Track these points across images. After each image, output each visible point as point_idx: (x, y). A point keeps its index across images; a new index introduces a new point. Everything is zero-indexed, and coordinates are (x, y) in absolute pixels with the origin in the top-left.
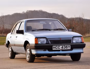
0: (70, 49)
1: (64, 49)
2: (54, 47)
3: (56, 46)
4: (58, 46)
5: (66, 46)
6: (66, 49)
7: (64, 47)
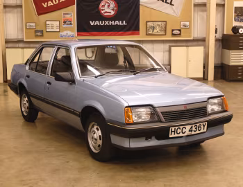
0: (205, 130)
1: (193, 133)
2: (173, 130)
3: (176, 128)
4: (181, 127)
5: (198, 125)
6: (198, 132)
7: (194, 129)
